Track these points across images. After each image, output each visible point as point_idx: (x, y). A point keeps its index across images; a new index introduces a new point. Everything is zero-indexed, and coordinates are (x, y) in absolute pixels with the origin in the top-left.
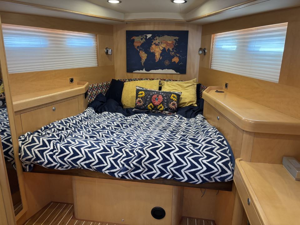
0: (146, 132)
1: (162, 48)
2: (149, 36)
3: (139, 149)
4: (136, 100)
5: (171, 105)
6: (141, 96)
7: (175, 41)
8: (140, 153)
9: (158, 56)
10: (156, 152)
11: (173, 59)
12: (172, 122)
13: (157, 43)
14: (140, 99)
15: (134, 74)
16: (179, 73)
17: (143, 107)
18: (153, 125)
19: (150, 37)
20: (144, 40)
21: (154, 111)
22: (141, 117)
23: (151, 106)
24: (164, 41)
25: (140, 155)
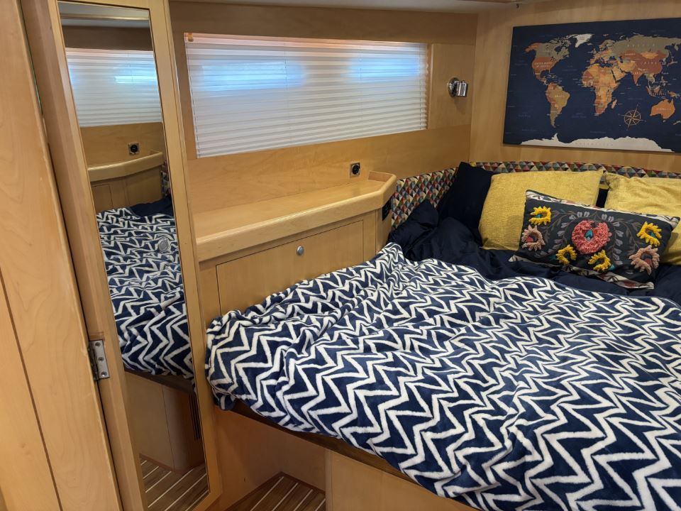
0: (545, 351)
1: (619, 75)
2: (582, 39)
3: (520, 427)
4: (523, 231)
5: (636, 259)
6: (539, 220)
7: (667, 53)
8: (521, 444)
9: (604, 98)
10: (581, 454)
11: (653, 108)
12: (641, 324)
13: (606, 59)
14: (535, 230)
15: (523, 149)
16: (670, 150)
17: (543, 253)
18: (571, 325)
19: (585, 41)
20: (565, 52)
21: (574, 268)
22: (535, 291)
23: (567, 255)
24: (629, 52)
25: (520, 451)
